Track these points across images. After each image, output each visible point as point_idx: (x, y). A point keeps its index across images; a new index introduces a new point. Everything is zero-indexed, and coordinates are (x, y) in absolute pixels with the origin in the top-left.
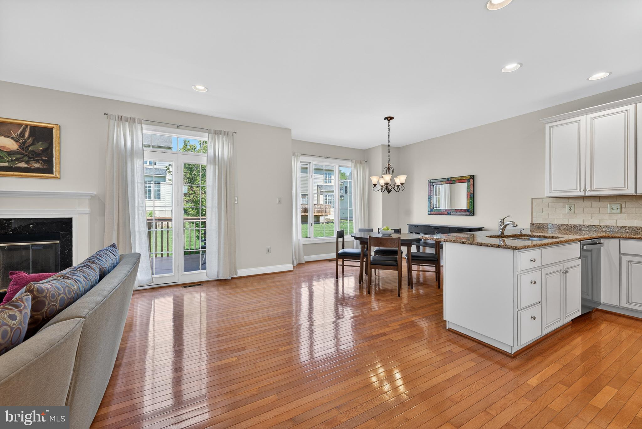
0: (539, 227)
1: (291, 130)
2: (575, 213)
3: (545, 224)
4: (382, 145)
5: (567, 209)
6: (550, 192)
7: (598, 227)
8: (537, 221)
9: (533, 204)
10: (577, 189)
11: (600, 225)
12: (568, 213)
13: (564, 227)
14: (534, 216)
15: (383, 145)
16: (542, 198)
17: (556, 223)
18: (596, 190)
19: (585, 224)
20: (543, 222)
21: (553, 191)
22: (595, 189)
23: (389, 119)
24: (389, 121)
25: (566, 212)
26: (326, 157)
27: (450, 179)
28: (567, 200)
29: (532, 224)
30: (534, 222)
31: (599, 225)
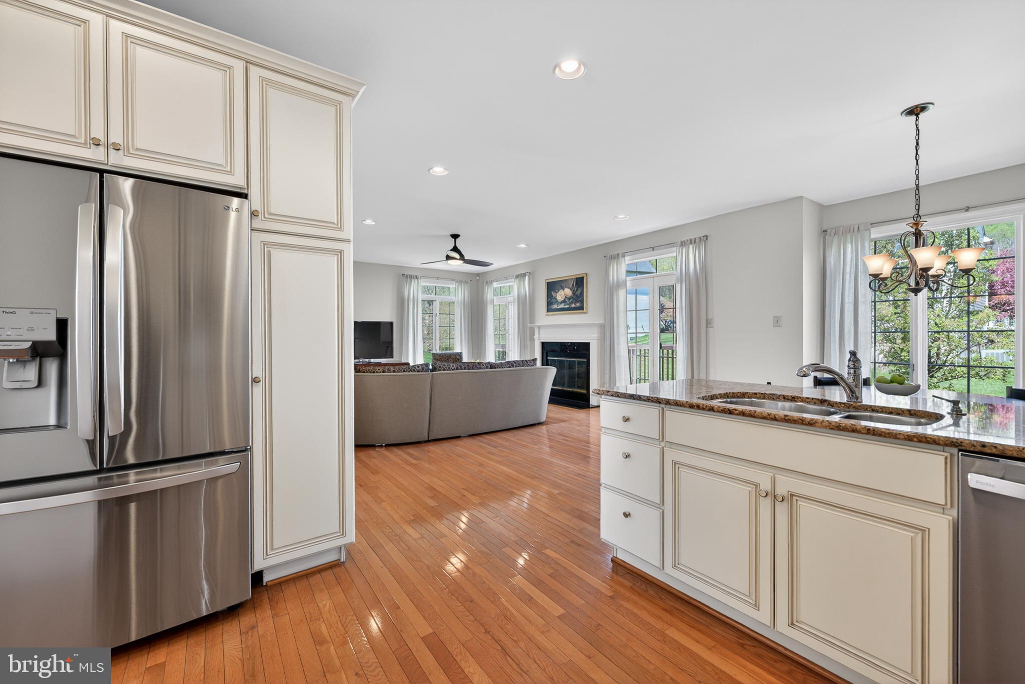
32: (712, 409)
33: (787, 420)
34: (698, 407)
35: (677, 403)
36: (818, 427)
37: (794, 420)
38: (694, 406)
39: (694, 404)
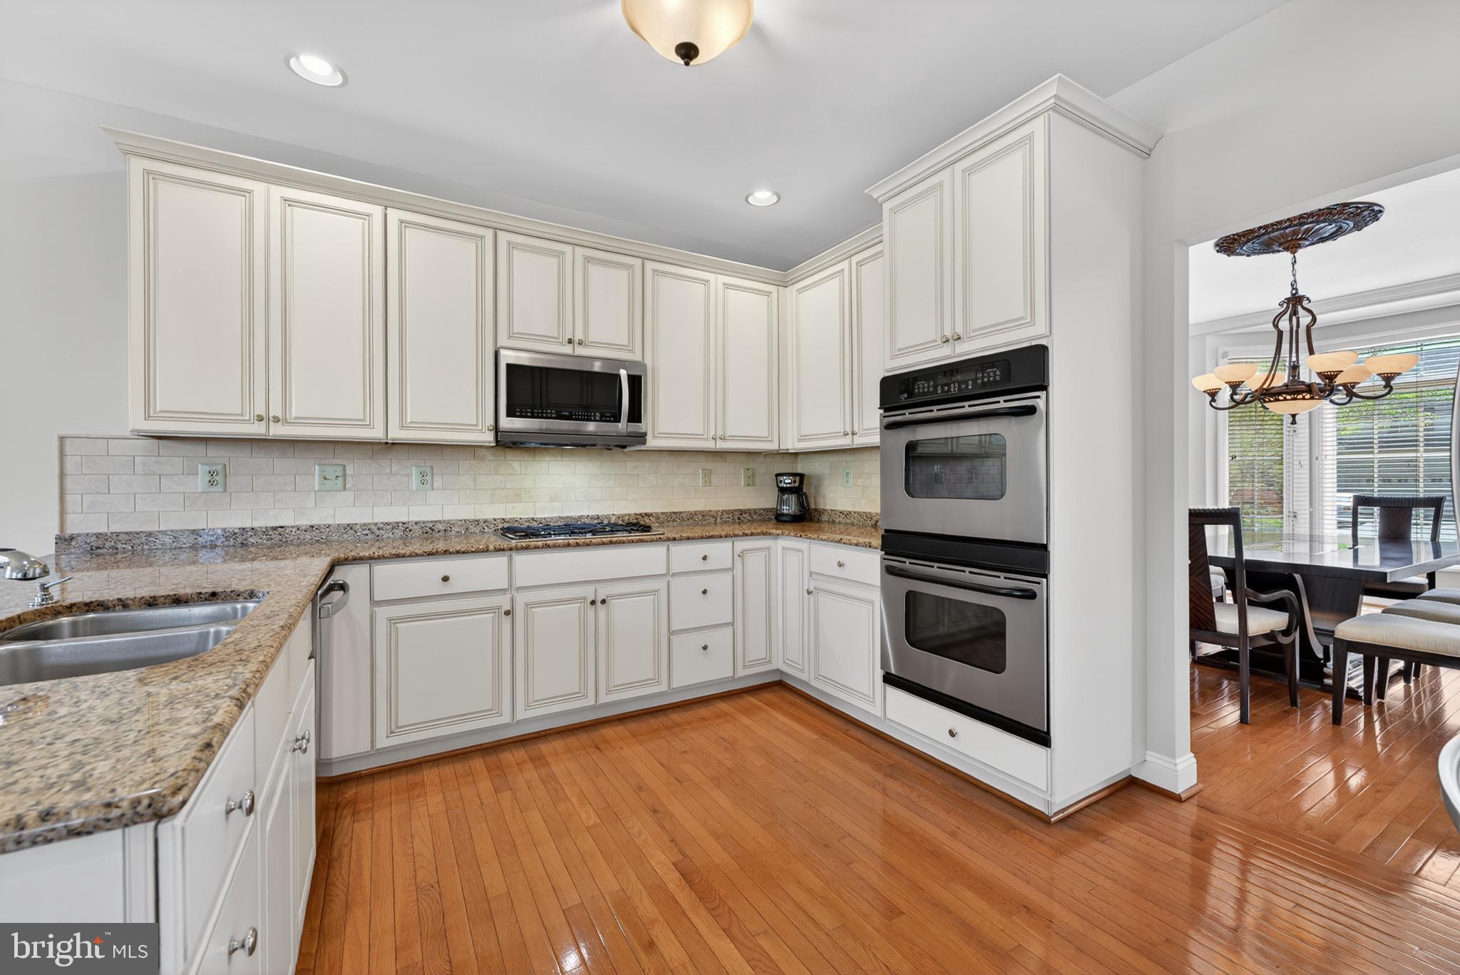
0: (98, 548)
2: (225, 491)
3: (118, 534)
5: (200, 481)
6: (148, 417)
7: (292, 531)
8: (85, 526)
9: (67, 459)
10: (241, 414)
11: (296, 524)
12: (202, 493)
16: (108, 438)
17: (161, 529)
18: (300, 421)
19: (256, 524)
20: (115, 528)
21: (161, 411)
22: (296, 418)
25: (199, 491)
28: (200, 450)
29: (63, 539)
30: (70, 531)
31: (293, 524)
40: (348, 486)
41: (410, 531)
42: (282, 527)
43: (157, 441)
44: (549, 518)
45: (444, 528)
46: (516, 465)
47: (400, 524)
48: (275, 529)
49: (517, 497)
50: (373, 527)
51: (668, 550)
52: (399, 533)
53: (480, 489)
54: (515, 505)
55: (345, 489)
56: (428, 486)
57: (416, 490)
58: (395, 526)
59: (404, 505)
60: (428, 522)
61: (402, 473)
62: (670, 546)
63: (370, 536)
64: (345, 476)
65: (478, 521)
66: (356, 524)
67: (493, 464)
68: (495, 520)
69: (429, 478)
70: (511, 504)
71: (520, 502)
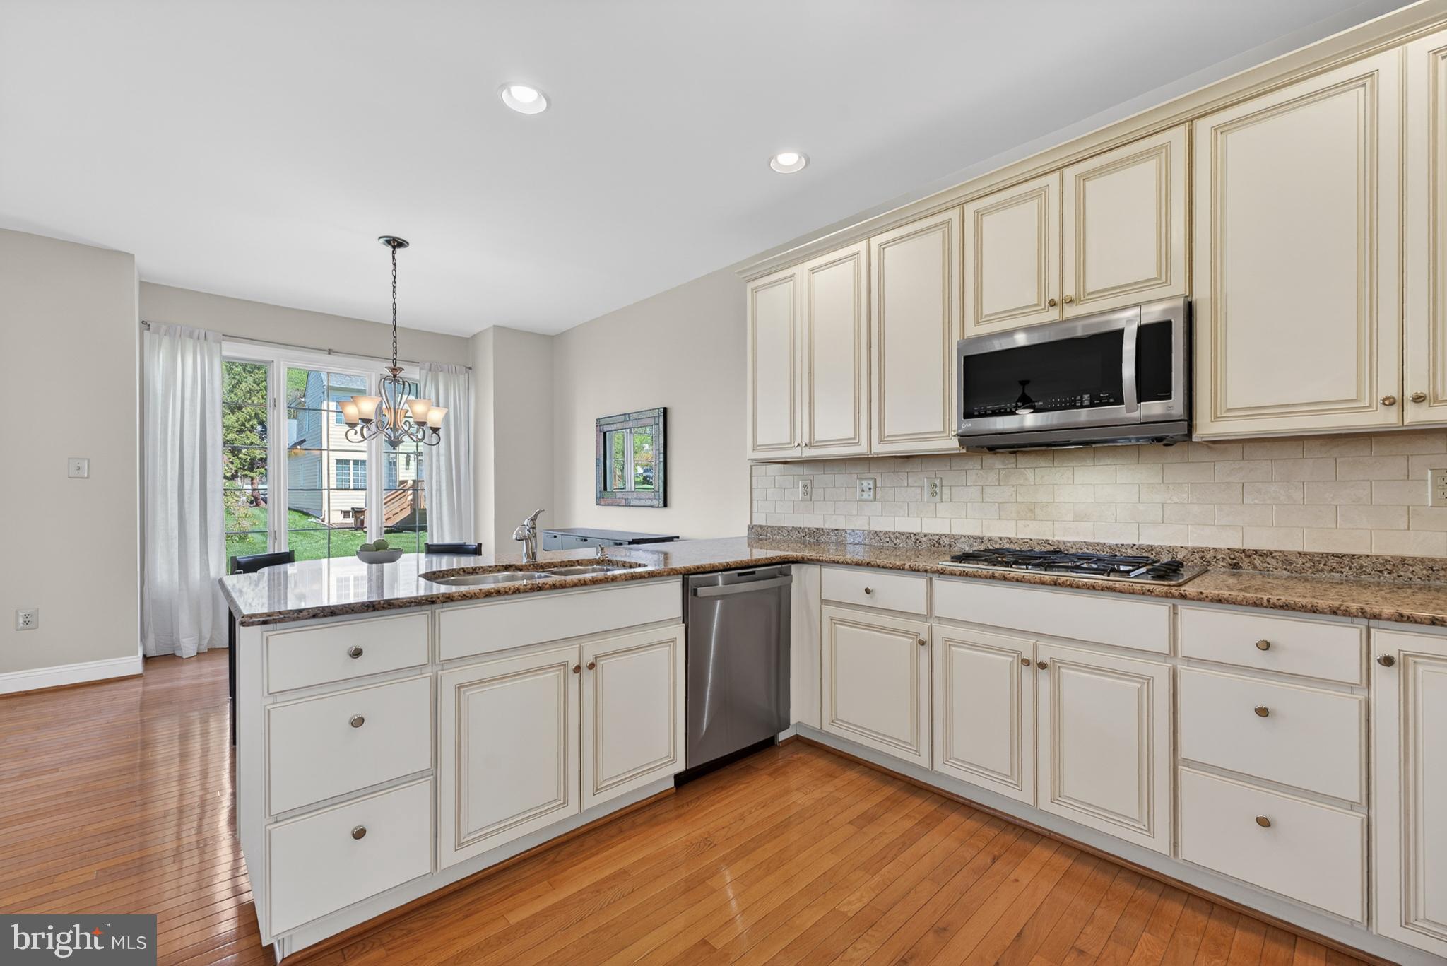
1: (133, 255)
2: (811, 500)
4: (494, 326)
5: (801, 493)
6: (753, 450)
7: (843, 534)
8: (759, 520)
9: (753, 478)
10: (790, 443)
11: (846, 528)
12: (801, 501)
13: (795, 534)
14: (755, 509)
15: (498, 326)
17: (784, 526)
19: (824, 526)
21: (758, 446)
23: (396, 243)
24: (394, 247)
25: (800, 499)
26: (330, 352)
27: (629, 417)
28: (800, 470)
29: (751, 528)
30: (754, 523)
32: (517, 591)
33: (595, 582)
34: (498, 593)
35: (465, 595)
36: (620, 581)
37: (600, 580)
38: (493, 593)
39: (493, 591)
40: (877, 497)
41: (920, 542)
42: (837, 530)
43: (782, 465)
44: (1069, 542)
45: (948, 543)
46: (1029, 473)
47: (912, 535)
48: (833, 530)
49: (1030, 511)
50: (892, 536)
51: (1175, 614)
52: (911, 543)
53: (988, 502)
54: (1027, 522)
55: (875, 501)
56: (938, 498)
57: (928, 502)
58: (908, 536)
59: (918, 517)
60: (934, 535)
61: (916, 485)
62: (1179, 607)
63: (891, 544)
64: (875, 487)
65: (982, 538)
66: (880, 532)
67: (1002, 473)
68: (1001, 539)
69: (938, 490)
70: (1023, 522)
71: (1034, 520)
